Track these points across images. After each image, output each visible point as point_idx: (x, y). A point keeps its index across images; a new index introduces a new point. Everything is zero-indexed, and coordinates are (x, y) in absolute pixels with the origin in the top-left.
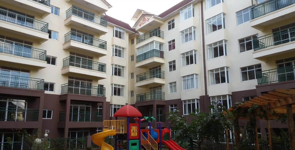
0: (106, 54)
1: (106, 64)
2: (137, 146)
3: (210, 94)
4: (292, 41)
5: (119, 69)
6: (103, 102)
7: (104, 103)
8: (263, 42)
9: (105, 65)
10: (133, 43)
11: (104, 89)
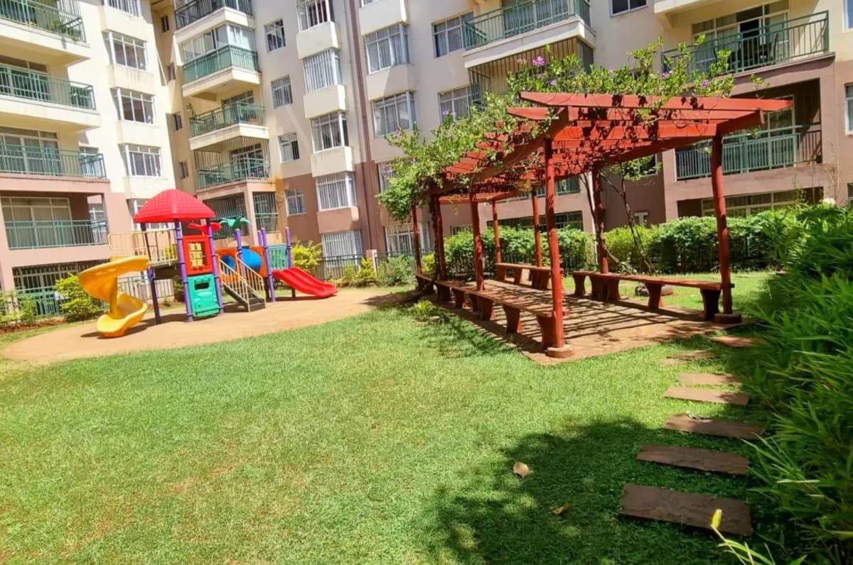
0: (88, 56)
1: (91, 86)
2: (210, 288)
3: (376, 158)
4: (540, 27)
5: (137, 103)
6: (102, 195)
7: (105, 196)
8: (484, 31)
9: (90, 88)
10: (168, 29)
11: (100, 157)
